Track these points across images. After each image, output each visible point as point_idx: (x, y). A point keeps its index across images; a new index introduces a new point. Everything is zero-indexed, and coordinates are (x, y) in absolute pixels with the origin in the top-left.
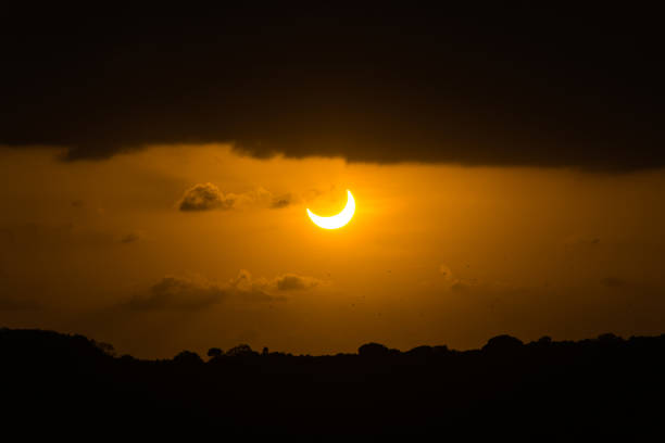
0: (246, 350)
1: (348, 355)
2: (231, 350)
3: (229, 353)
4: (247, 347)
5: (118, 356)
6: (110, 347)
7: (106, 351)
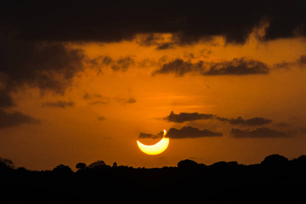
0: (102, 164)
1: (171, 168)
2: (92, 164)
3: (90, 166)
4: (102, 162)
5: (16, 168)
6: (11, 162)
7: (8, 164)
